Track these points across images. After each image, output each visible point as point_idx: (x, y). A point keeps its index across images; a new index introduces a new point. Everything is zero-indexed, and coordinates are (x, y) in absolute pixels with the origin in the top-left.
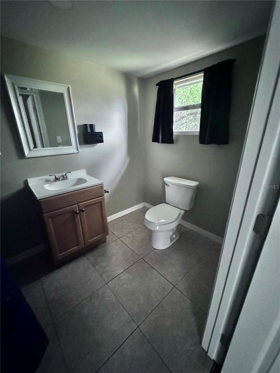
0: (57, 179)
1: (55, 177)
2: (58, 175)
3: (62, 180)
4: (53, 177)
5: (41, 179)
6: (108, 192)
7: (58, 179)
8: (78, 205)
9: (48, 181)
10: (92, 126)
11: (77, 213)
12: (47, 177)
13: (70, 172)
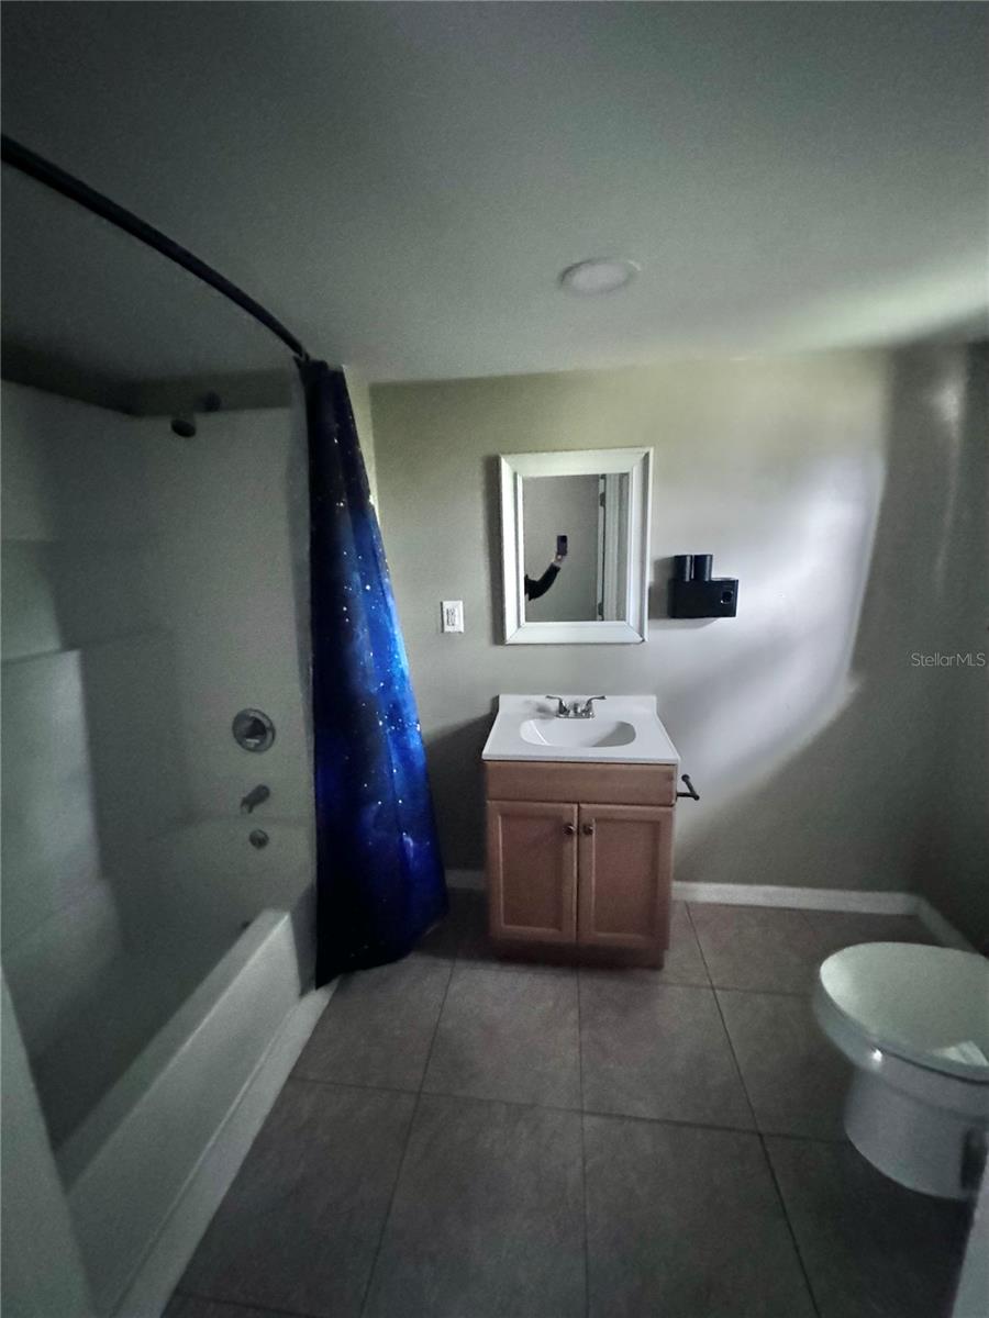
0: (563, 710)
1: (561, 703)
2: (567, 700)
3: (577, 715)
4: (553, 705)
5: (527, 702)
6: (697, 798)
7: (565, 709)
8: (579, 809)
9: (543, 711)
10: (700, 562)
11: (570, 832)
12: (540, 699)
13: (603, 698)
